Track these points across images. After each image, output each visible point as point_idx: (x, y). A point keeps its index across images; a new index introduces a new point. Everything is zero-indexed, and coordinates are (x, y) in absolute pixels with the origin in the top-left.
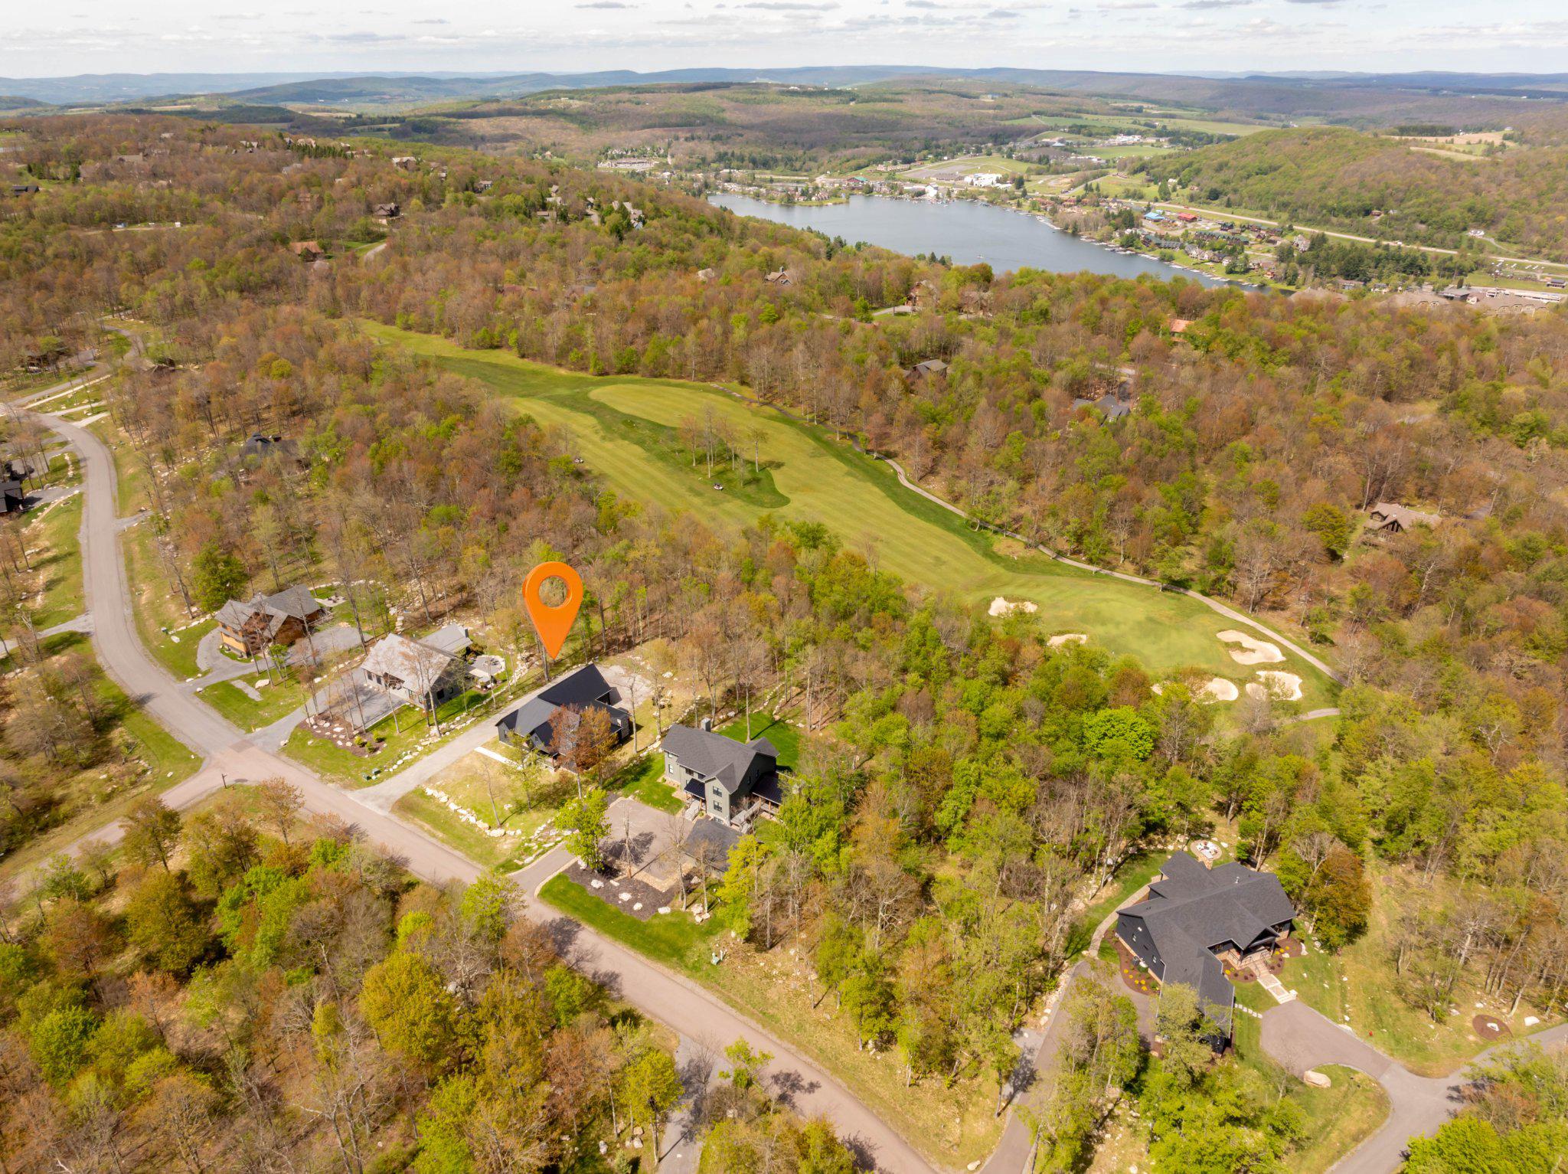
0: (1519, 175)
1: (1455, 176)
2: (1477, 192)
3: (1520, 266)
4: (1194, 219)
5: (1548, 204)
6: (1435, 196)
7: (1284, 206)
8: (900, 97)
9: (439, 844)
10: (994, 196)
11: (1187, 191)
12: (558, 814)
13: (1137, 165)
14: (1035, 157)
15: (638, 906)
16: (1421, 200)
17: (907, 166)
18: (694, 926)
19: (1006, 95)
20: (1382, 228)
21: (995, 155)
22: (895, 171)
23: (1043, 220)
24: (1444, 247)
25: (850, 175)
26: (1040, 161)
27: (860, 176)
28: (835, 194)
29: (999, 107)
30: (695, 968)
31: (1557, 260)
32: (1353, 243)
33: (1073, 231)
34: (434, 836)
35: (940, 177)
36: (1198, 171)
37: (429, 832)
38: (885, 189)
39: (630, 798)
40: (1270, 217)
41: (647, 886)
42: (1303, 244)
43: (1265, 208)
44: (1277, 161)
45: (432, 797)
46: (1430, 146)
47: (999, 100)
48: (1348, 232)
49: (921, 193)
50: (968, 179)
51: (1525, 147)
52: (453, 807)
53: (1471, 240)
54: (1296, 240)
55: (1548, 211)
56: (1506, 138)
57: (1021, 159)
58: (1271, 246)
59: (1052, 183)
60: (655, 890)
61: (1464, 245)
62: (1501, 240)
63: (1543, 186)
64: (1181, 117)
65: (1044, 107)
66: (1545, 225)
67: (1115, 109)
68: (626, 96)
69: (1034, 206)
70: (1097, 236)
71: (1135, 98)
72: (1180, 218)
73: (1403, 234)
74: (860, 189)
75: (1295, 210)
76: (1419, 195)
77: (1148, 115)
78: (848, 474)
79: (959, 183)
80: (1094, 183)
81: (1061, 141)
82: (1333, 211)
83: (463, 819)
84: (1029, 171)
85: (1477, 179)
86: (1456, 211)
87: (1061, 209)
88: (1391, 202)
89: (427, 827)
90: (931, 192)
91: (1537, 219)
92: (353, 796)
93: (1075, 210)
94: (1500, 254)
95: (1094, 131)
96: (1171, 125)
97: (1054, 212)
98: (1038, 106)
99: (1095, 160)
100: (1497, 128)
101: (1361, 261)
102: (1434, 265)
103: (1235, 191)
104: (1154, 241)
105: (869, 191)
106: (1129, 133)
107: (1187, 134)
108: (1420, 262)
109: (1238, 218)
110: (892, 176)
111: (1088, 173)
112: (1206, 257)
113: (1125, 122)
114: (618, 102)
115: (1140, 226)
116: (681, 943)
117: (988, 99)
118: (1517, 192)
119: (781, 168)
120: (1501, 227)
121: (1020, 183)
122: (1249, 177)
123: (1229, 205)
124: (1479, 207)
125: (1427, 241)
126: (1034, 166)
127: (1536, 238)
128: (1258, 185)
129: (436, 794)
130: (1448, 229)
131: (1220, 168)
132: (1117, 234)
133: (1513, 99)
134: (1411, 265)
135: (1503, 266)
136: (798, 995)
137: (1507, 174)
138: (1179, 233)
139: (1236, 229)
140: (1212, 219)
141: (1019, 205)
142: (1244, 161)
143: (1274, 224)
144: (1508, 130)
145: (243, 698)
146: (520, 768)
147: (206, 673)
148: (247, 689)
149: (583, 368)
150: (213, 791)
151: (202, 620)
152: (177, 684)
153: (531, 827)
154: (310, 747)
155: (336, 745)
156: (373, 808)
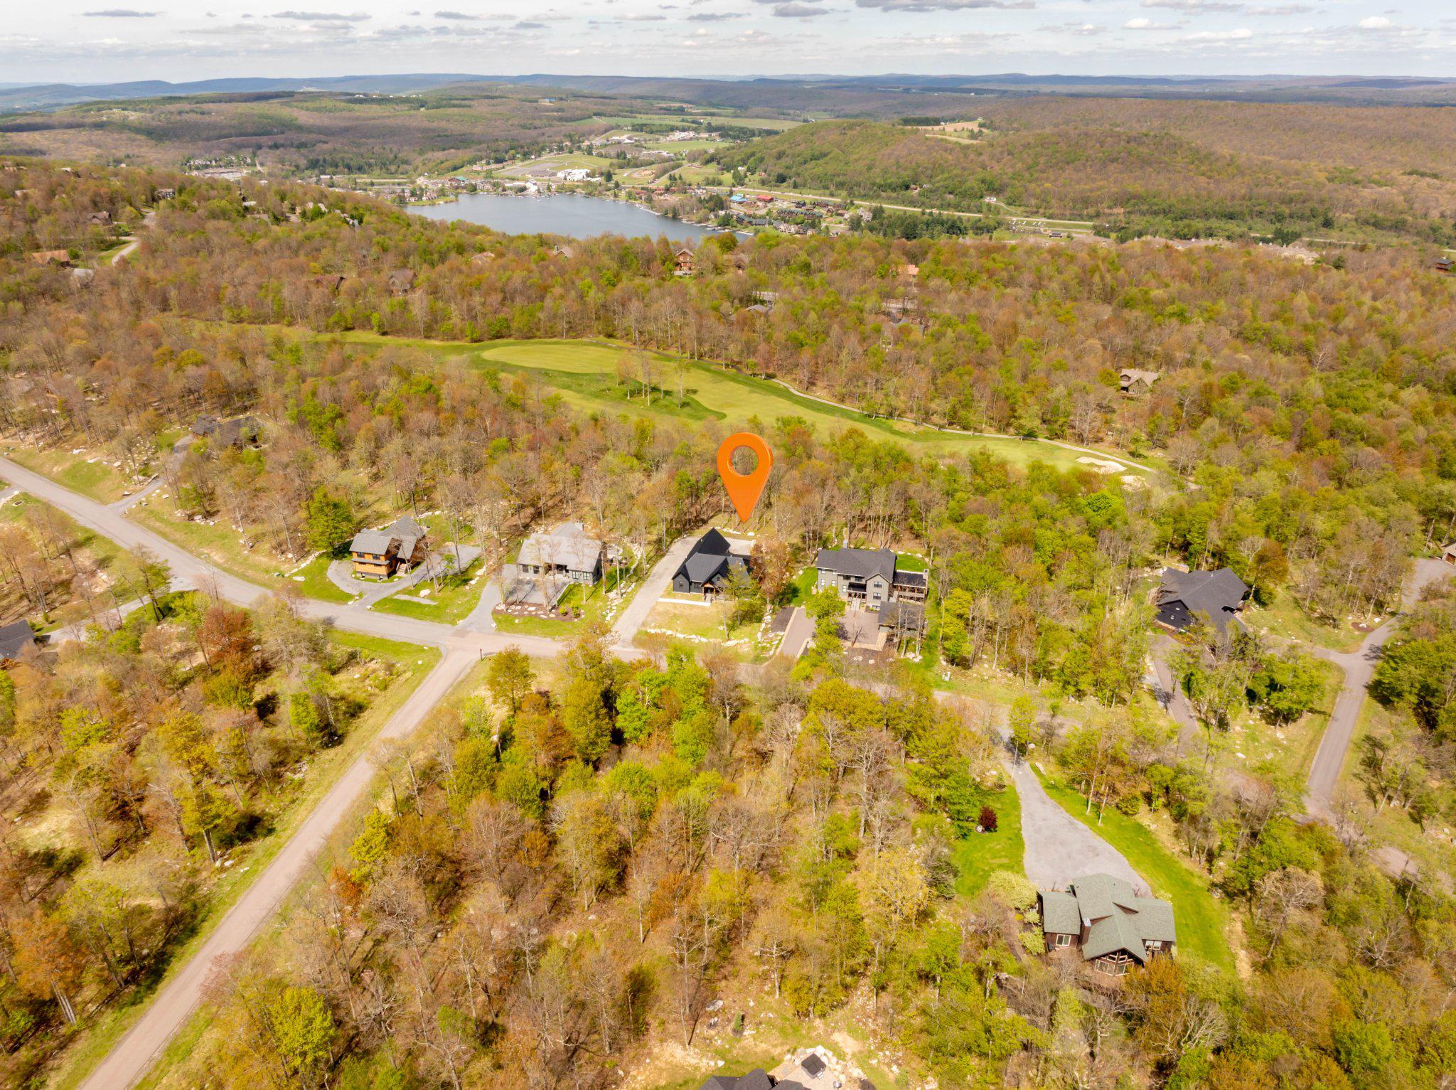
0: (1010, 153)
1: (966, 156)
2: (984, 167)
3: (1028, 224)
4: (771, 200)
5: (1036, 175)
6: (955, 172)
7: (841, 185)
8: (466, 102)
10: (590, 189)
11: (756, 177)
12: (763, 625)
13: (707, 156)
14: (613, 153)
15: (872, 661)
16: (946, 175)
17: (500, 165)
19: (561, 99)
20: (923, 199)
21: (576, 153)
22: (491, 171)
23: (641, 206)
24: (970, 212)
25: (451, 175)
26: (618, 156)
27: (460, 175)
28: (442, 193)
29: (559, 110)
31: (1051, 217)
32: (905, 212)
33: (673, 215)
35: (535, 174)
36: (762, 160)
38: (488, 186)
39: (803, 607)
40: (832, 195)
41: (868, 651)
42: (867, 216)
43: (826, 188)
44: (825, 149)
45: (656, 635)
46: (932, 131)
47: (559, 104)
48: (897, 204)
49: (523, 189)
50: (561, 175)
51: (996, 133)
52: (680, 636)
53: (989, 205)
54: (860, 212)
55: (1037, 179)
56: (981, 125)
57: (600, 155)
58: (840, 218)
59: (636, 175)
60: (875, 651)
61: (984, 209)
62: (1009, 204)
63: (1030, 161)
64: (719, 115)
65: (602, 109)
66: (1038, 190)
67: (661, 109)
68: (185, 106)
69: (630, 195)
70: (695, 218)
71: (673, 99)
72: (759, 200)
73: (938, 203)
74: (464, 188)
75: (851, 188)
76: (943, 173)
77: (691, 114)
78: (750, 391)
79: (553, 178)
80: (676, 172)
81: (630, 138)
82: (880, 186)
83: (698, 643)
84: (611, 165)
85: (982, 158)
86: (972, 183)
87: (655, 198)
88: (923, 179)
90: (532, 189)
91: (1032, 186)
93: (668, 197)
94: (1011, 215)
95: (654, 129)
96: (716, 121)
97: (649, 200)
98: (596, 108)
99: (665, 154)
100: (971, 119)
101: (916, 226)
102: (968, 225)
103: (798, 175)
104: (747, 219)
105: (473, 189)
106: (684, 130)
107: (731, 128)
108: (958, 224)
109: (809, 197)
110: (489, 175)
111: (667, 164)
112: (793, 230)
113: (674, 120)
114: (180, 113)
115: (728, 208)
117: (546, 103)
118: (1013, 166)
119: (377, 171)
120: (1008, 194)
121: (609, 177)
122: (805, 162)
123: (795, 186)
124: (989, 178)
125: (957, 207)
126: (615, 161)
127: (1033, 202)
128: (816, 168)
129: (659, 633)
130: (968, 197)
131: (780, 156)
132: (712, 216)
133: (964, 95)
134: (952, 226)
135: (1017, 224)
137: (1002, 153)
138: (763, 212)
139: (808, 206)
140: (786, 199)
141: (616, 196)
142: (797, 150)
143: (838, 200)
144: (980, 120)
145: (419, 605)
146: (707, 604)
147: (361, 596)
148: (415, 599)
149: (454, 339)
150: (473, 664)
151: (308, 562)
152: (345, 607)
153: (752, 635)
154: (519, 624)
155: (541, 618)
156: (620, 649)
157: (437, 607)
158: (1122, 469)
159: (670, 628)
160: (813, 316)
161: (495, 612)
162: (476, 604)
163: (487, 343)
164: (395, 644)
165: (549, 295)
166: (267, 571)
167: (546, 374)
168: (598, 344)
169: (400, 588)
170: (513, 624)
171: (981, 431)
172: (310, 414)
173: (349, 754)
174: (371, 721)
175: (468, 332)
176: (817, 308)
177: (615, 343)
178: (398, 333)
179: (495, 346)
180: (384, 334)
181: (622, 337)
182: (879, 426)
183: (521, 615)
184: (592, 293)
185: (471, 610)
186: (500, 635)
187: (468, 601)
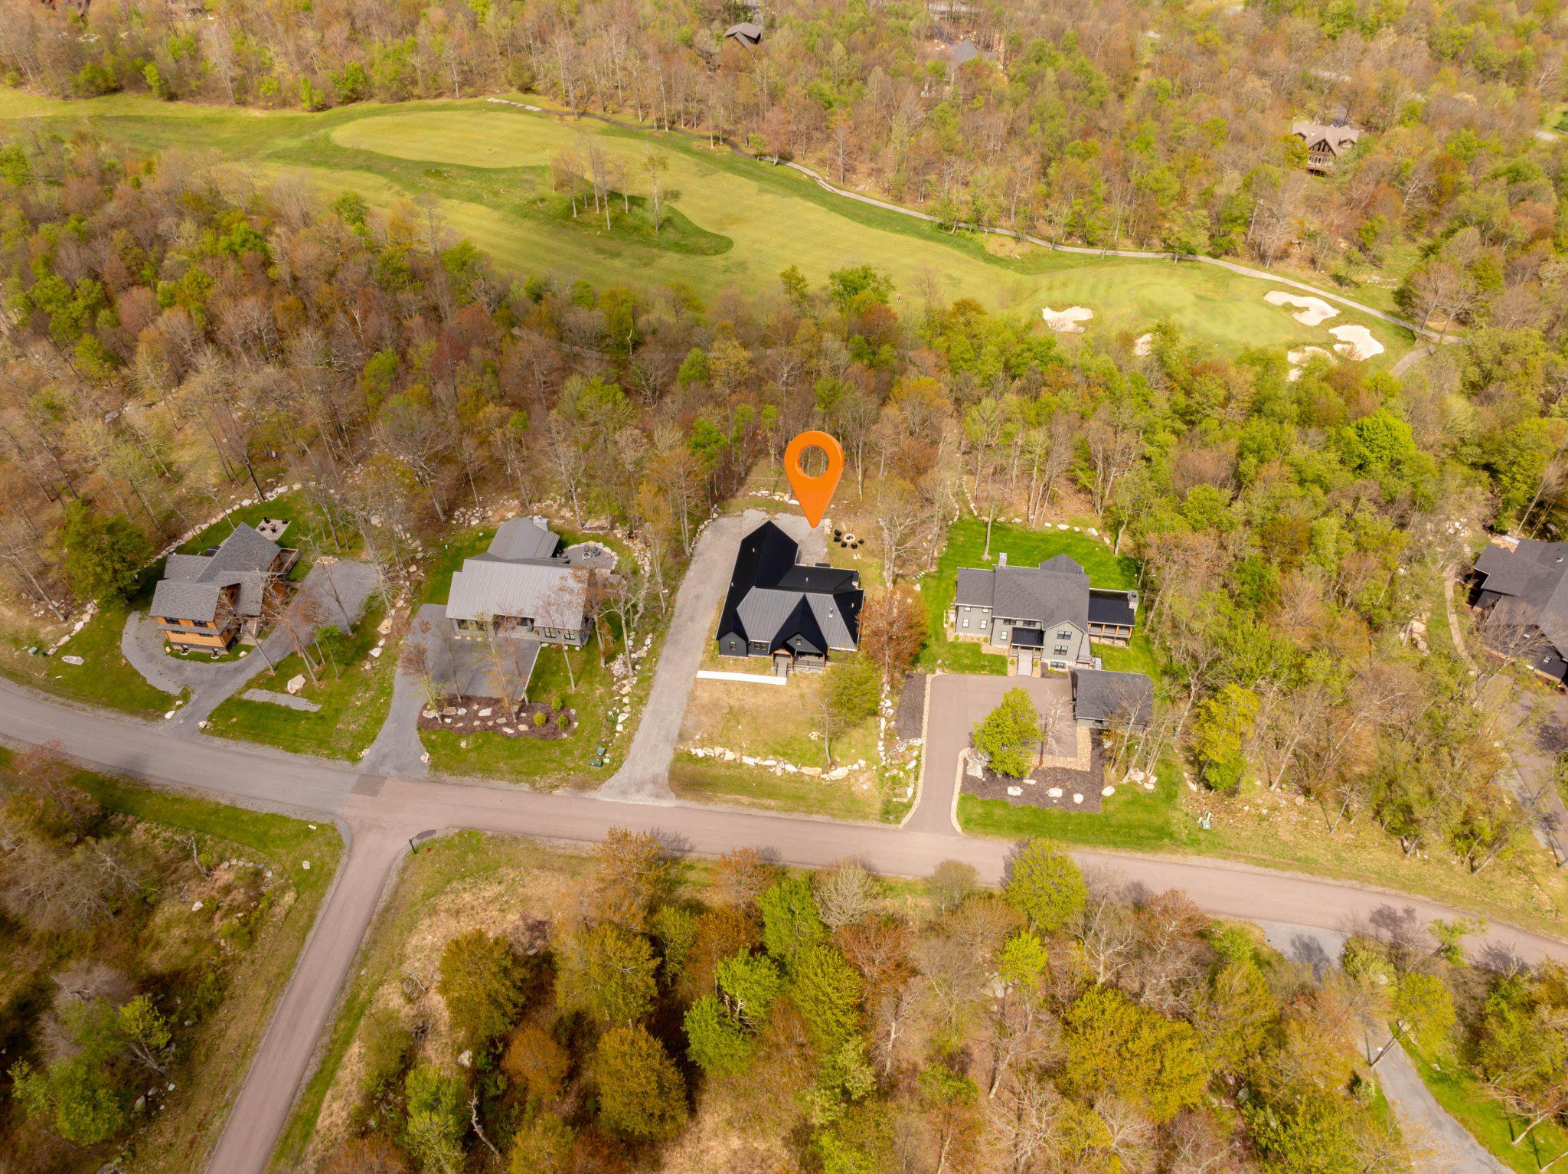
9: (782, 815)
12: (883, 725)
15: (1078, 798)
18: (1151, 795)
30: (1194, 843)
34: (768, 808)
37: (752, 805)
39: (938, 672)
41: (1065, 771)
45: (707, 758)
52: (750, 761)
60: (1078, 773)
78: (761, 191)
83: (779, 773)
89: (745, 799)
92: (604, 795)
116: (1158, 821)
129: (711, 753)
136: (1306, 826)
145: (290, 714)
146: (781, 681)
147: (185, 696)
148: (281, 700)
149: (284, 104)
150: (400, 863)
151: (86, 618)
152: (158, 728)
153: (867, 752)
154: (468, 751)
155: (505, 735)
156: (651, 802)
157: (321, 717)
158: (1333, 312)
159: (728, 744)
160: (839, 48)
161: (424, 725)
162: (387, 704)
163: (336, 110)
164: (257, 819)
165: (423, 22)
166: (16, 641)
167: (438, 174)
168: (508, 108)
169: (251, 674)
170: (458, 750)
171: (1113, 247)
172: (49, 301)
173: (201, 1126)
174: (233, 1033)
175: (304, 95)
176: (841, 32)
177: (537, 103)
178: (193, 96)
179: (350, 118)
180: (172, 97)
181: (546, 93)
182: (964, 247)
183: (469, 731)
184: (491, 14)
185: (380, 721)
186: (439, 782)
187: (373, 700)
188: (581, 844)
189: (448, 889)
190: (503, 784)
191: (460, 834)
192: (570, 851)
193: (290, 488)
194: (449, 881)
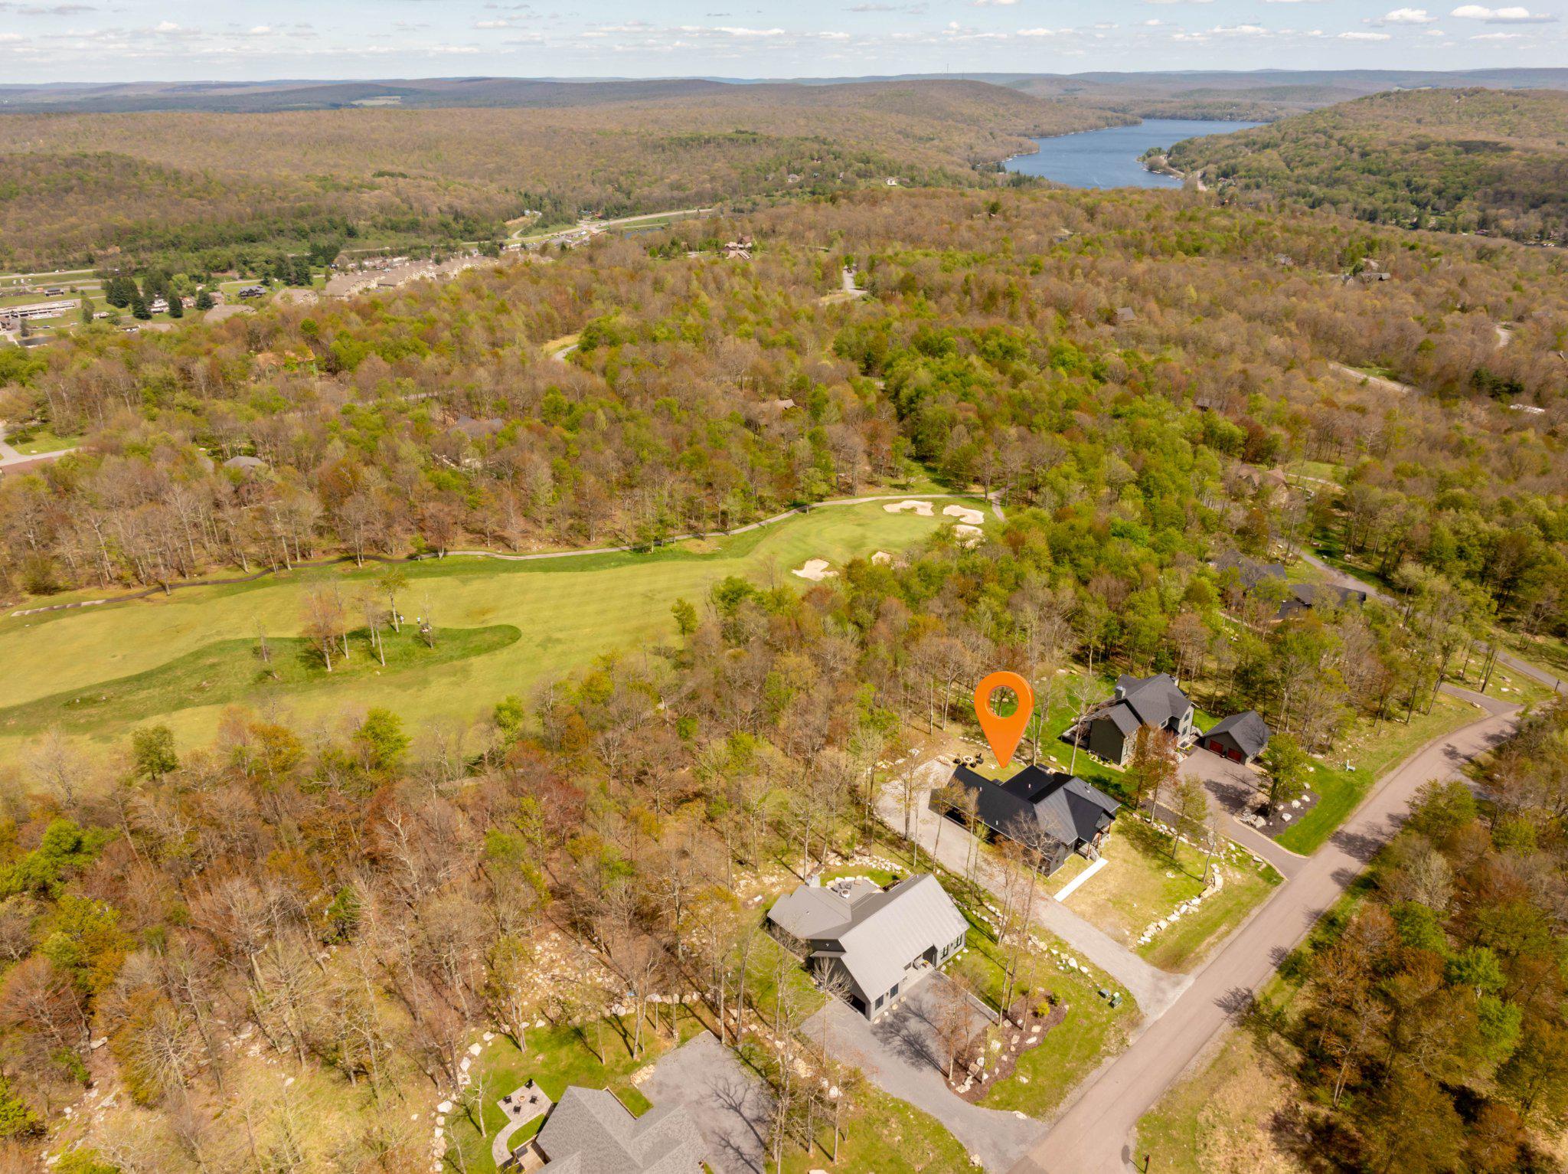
9: (1241, 929)
15: (1306, 798)
34: (1228, 932)
83: (1197, 910)
89: (1212, 940)
92: (1154, 1014)
129: (1151, 933)
146: (1101, 863)
154: (1033, 1080)
155: (1033, 1046)
156: (1180, 991)
159: (1150, 920)
161: (975, 1098)
162: (920, 1113)
170: (1029, 1087)
183: (1010, 1068)
185: (941, 1129)
186: (1060, 1119)
187: (905, 1123)
188: (1204, 1051)
189: (1203, 1168)
190: (1094, 1074)
191: (1141, 1129)
192: (1207, 1063)
193: (471, 1057)
194: (1195, 1163)
